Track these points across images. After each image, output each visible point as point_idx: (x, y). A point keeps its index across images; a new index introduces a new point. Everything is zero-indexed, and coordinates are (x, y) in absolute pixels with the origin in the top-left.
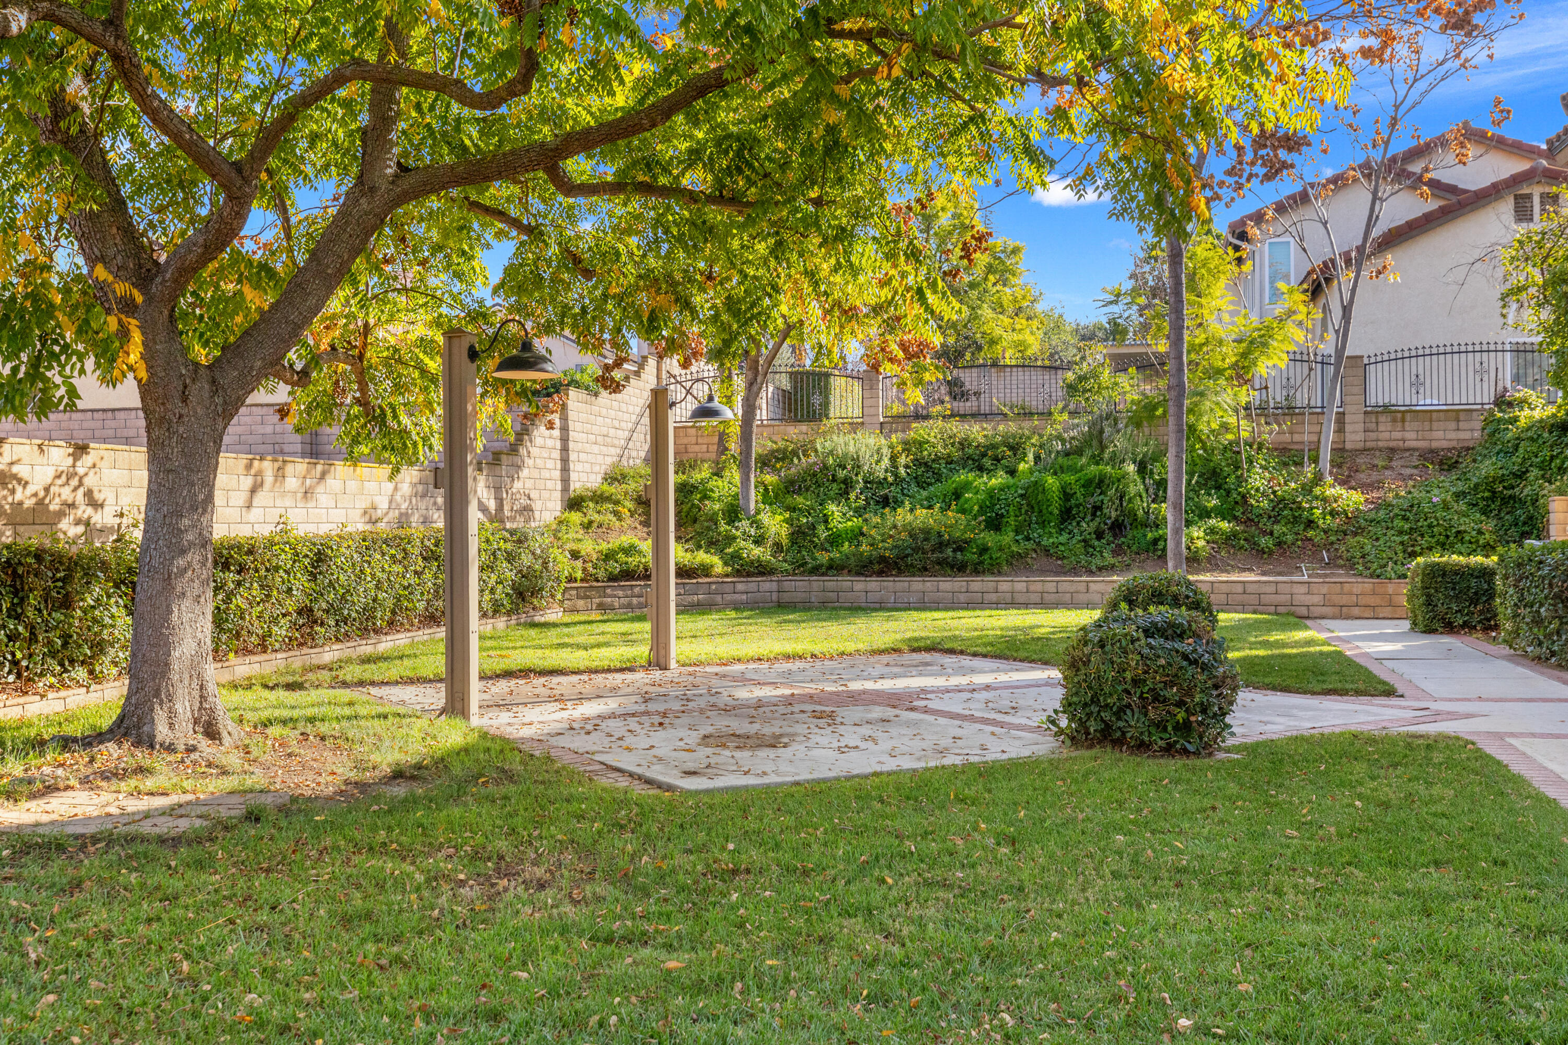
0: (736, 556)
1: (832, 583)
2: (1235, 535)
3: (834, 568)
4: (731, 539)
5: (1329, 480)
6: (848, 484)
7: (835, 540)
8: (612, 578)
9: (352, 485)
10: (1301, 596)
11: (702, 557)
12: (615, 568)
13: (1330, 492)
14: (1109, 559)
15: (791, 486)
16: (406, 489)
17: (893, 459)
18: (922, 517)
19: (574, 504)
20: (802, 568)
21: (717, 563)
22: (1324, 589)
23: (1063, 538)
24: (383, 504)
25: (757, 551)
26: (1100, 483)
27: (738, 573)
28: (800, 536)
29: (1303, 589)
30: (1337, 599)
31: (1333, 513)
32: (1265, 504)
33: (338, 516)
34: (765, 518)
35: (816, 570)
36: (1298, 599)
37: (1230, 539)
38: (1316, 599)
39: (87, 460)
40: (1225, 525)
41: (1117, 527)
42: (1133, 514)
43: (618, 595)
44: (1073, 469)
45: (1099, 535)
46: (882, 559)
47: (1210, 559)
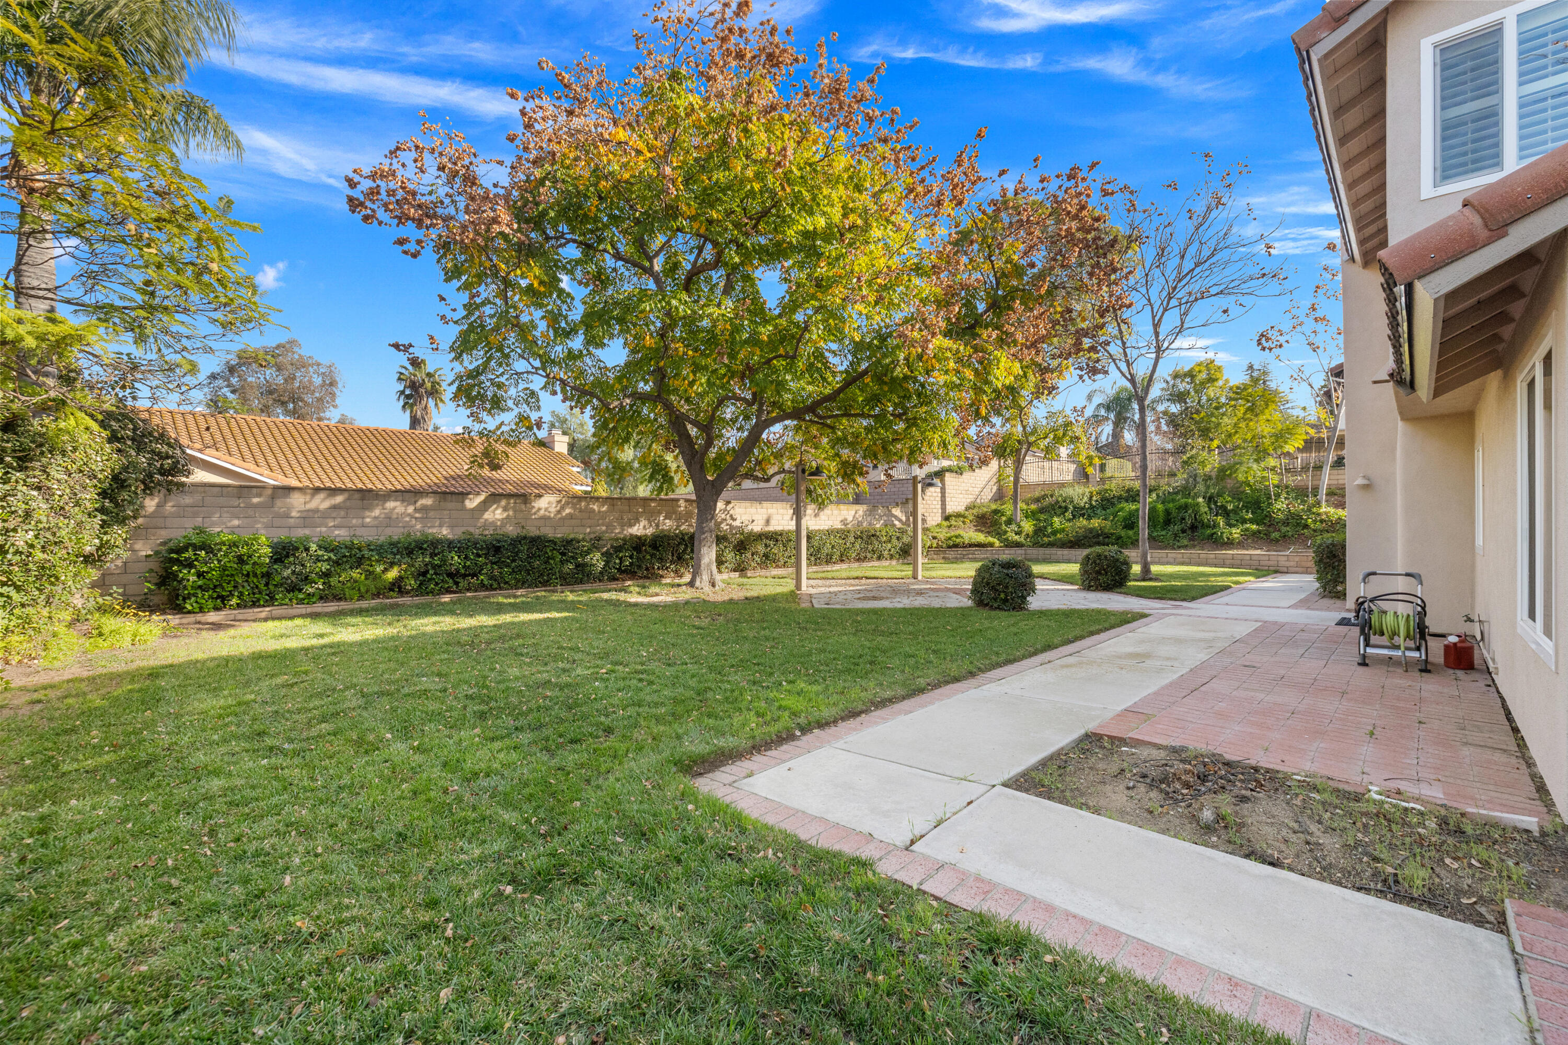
0: (1007, 539)
1: (1048, 551)
2: (1259, 532)
3: (1051, 545)
4: (1006, 532)
5: (1324, 504)
6: (1066, 509)
7: (1054, 533)
8: (949, 547)
9: (836, 512)
10: (1283, 561)
11: (990, 539)
12: (951, 543)
13: (1323, 510)
14: (1185, 542)
15: (1042, 510)
16: (861, 513)
17: (1091, 497)
18: (1095, 523)
19: (947, 518)
20: (1036, 544)
21: (997, 543)
22: (1297, 559)
23: (1164, 533)
24: (850, 518)
25: (1017, 537)
26: (1186, 507)
27: (1006, 546)
28: (1039, 531)
29: (1285, 558)
30: (1304, 564)
31: (1322, 521)
32: (1281, 516)
33: (830, 523)
34: (1022, 524)
35: (1042, 546)
36: (1281, 564)
37: (1255, 534)
38: (1292, 564)
39: (730, 506)
40: (1254, 527)
41: (1193, 528)
42: (1202, 522)
43: (951, 554)
44: (1173, 501)
45: (1183, 531)
46: (1071, 542)
47: (1239, 543)
